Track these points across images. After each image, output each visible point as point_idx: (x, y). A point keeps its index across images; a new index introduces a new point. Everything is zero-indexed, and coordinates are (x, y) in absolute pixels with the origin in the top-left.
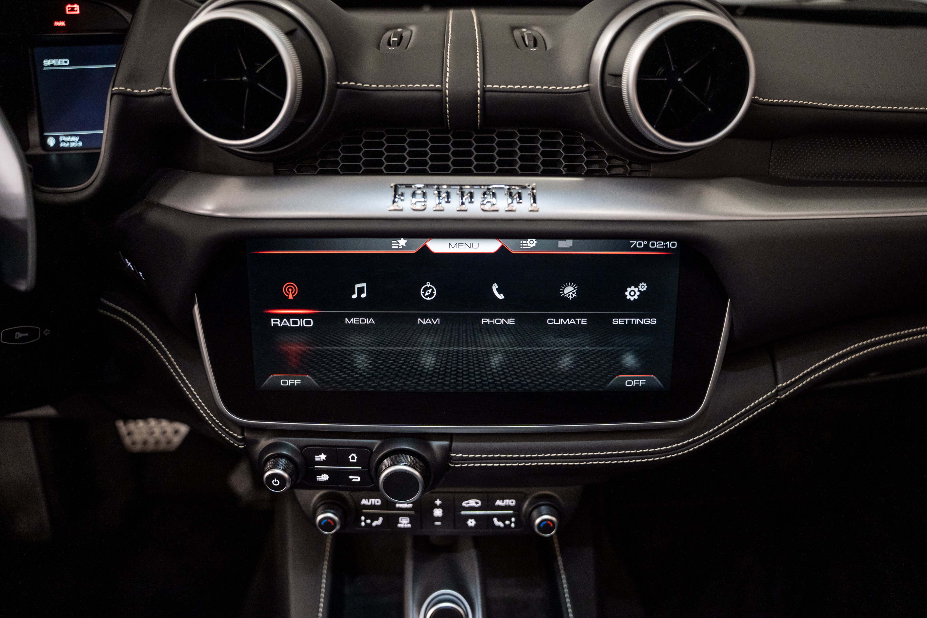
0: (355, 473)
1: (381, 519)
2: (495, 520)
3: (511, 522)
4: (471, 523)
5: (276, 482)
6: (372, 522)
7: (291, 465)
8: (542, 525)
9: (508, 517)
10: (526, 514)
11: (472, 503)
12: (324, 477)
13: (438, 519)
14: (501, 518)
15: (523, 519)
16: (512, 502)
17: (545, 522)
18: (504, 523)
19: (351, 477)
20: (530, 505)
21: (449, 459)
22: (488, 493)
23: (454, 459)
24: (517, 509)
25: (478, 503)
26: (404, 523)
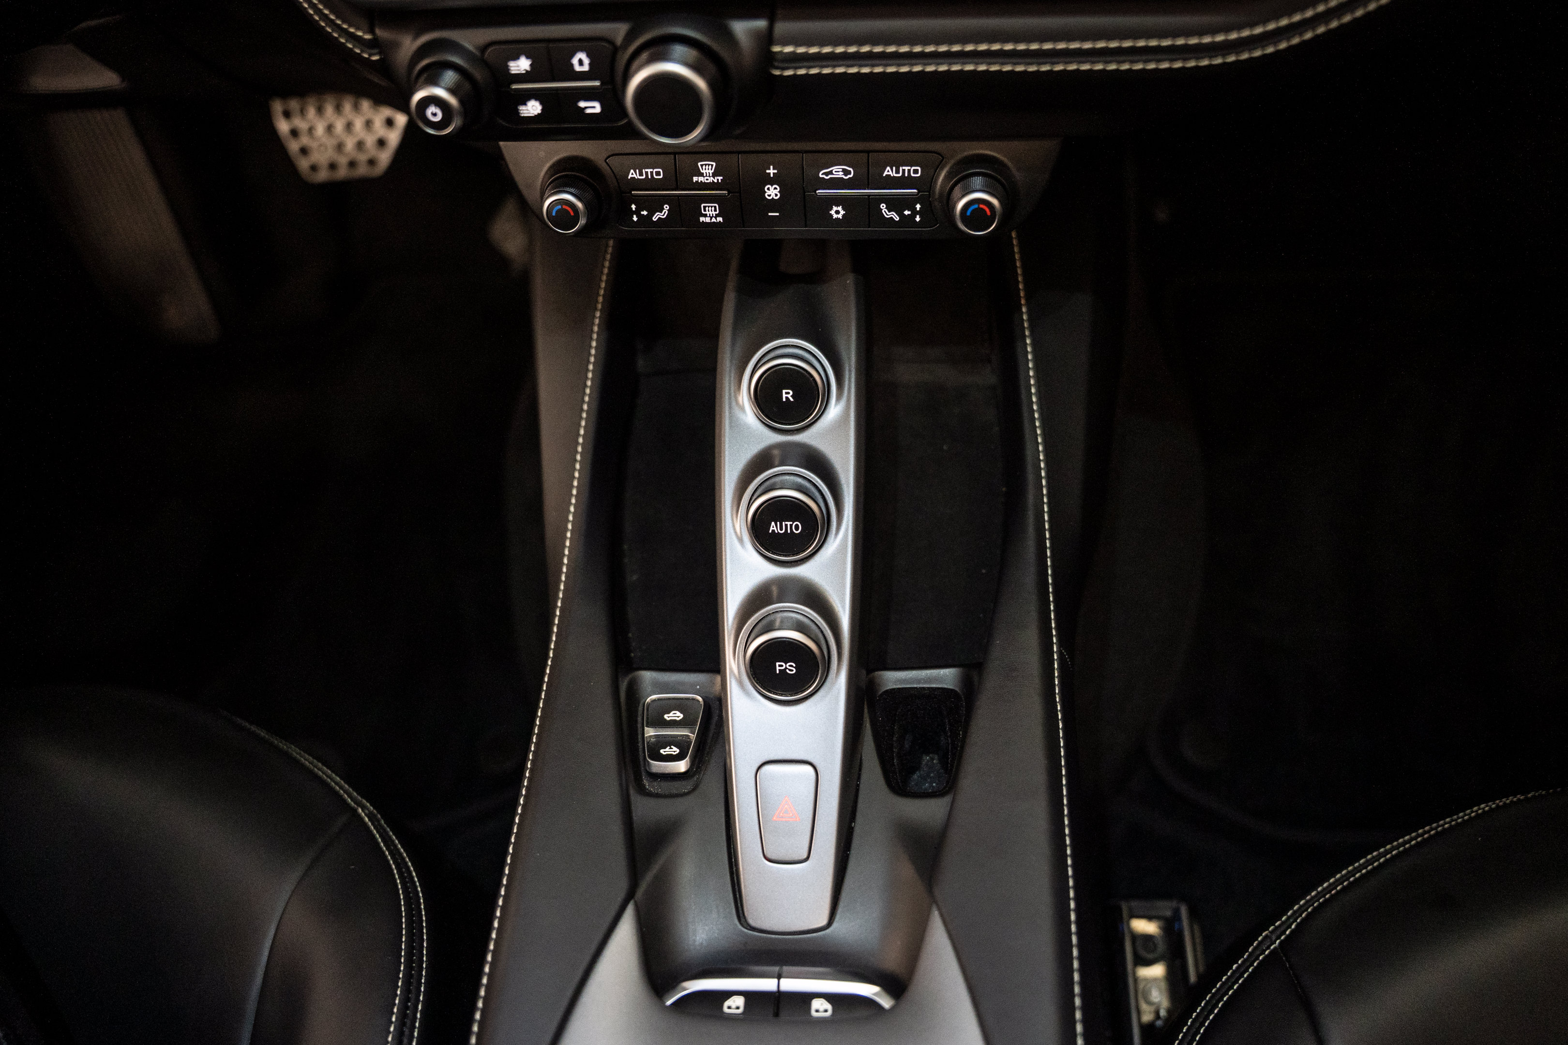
0: (589, 95)
1: (666, 207)
2: (883, 206)
3: (915, 213)
4: (837, 212)
5: (434, 113)
6: (651, 214)
7: (467, 86)
8: (968, 213)
9: (908, 202)
10: (941, 194)
11: (837, 172)
12: (533, 108)
13: (773, 204)
14: (895, 204)
15: (937, 204)
16: (913, 171)
17: (976, 206)
18: (901, 214)
19: (582, 104)
20: (948, 177)
21: (768, 59)
22: (868, 152)
23: (779, 57)
24: (925, 184)
25: (849, 173)
26: (710, 214)
